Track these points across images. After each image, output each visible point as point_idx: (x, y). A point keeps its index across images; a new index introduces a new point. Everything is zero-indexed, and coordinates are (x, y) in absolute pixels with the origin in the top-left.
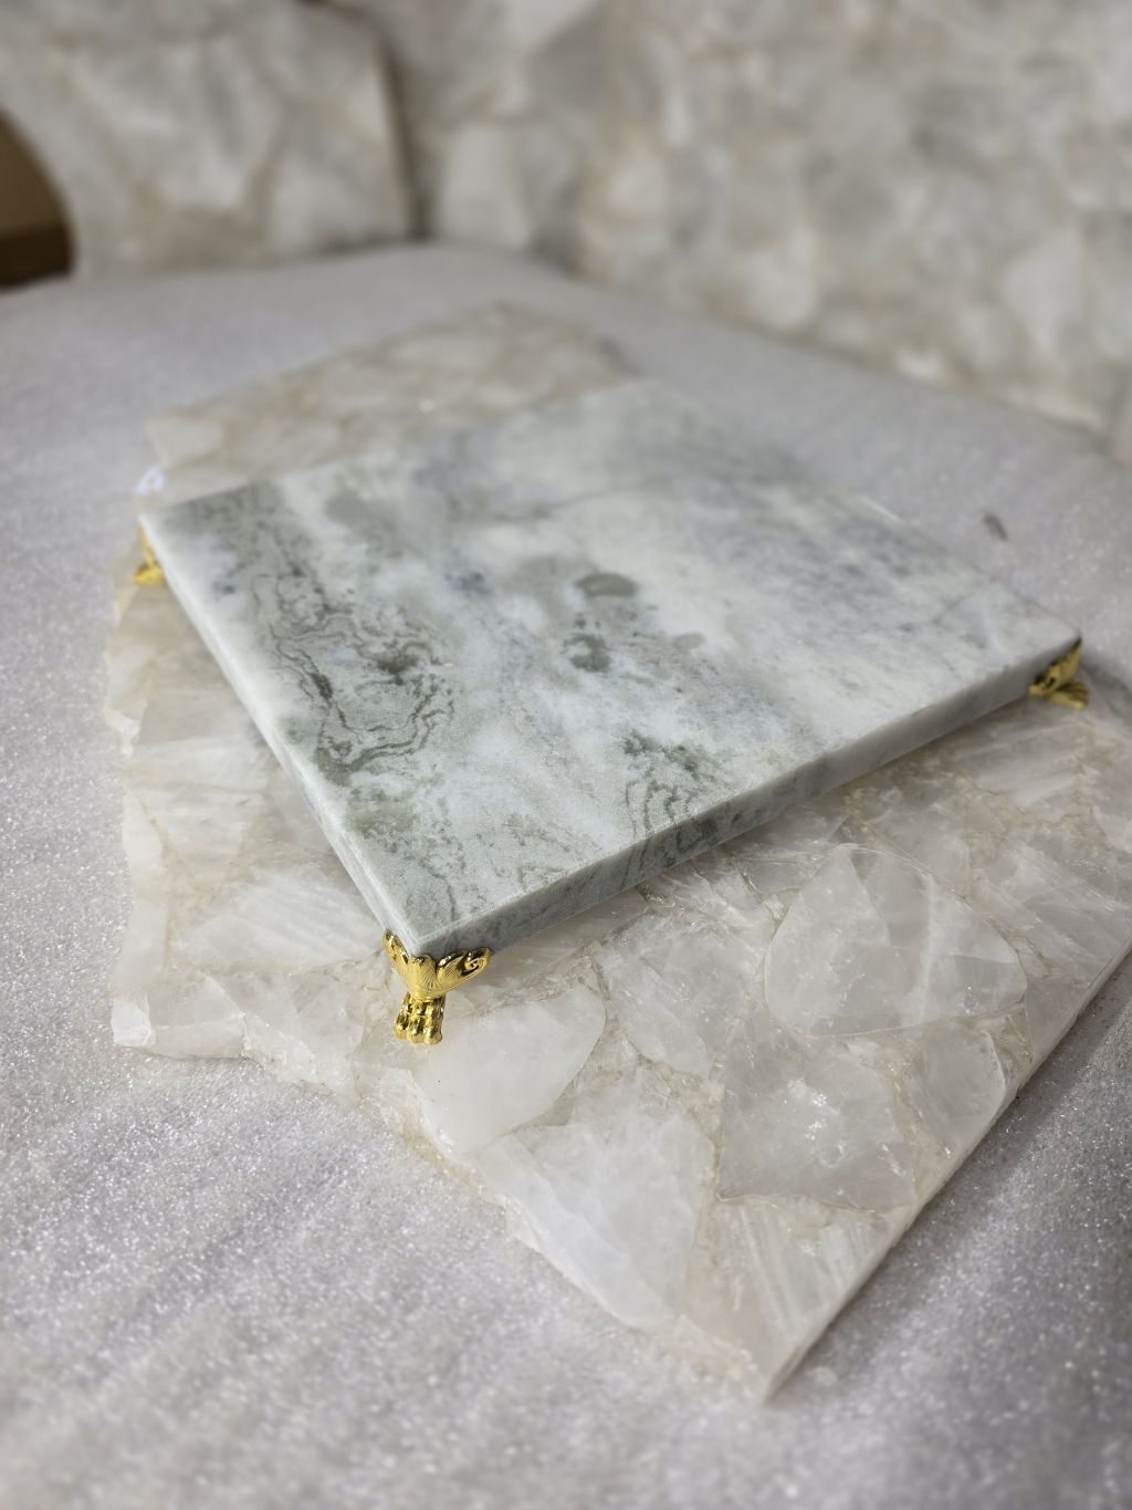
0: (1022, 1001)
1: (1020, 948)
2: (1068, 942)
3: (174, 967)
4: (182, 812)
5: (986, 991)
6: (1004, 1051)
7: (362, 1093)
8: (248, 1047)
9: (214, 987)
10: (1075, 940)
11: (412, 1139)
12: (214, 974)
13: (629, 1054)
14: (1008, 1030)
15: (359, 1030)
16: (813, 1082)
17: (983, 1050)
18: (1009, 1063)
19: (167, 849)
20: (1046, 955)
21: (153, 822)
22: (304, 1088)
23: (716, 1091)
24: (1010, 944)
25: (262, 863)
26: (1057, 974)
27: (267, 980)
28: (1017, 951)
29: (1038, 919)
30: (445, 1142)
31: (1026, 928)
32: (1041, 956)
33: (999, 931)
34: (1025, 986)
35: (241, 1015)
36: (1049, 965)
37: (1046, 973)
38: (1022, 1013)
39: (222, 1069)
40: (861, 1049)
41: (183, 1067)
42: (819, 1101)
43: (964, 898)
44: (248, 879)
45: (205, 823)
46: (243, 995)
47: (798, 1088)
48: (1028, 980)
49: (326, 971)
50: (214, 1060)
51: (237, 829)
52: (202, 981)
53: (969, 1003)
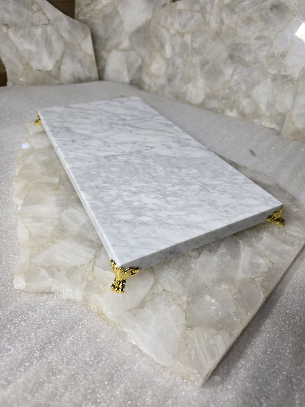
0: (267, 273)
1: (265, 259)
2: (278, 258)
3: (32, 266)
4: (35, 224)
5: (257, 270)
6: (263, 287)
7: (86, 302)
8: (53, 289)
9: (43, 272)
10: (280, 257)
11: (100, 314)
12: (43, 268)
13: (161, 289)
14: (263, 281)
15: (85, 283)
16: (211, 296)
17: (257, 287)
18: (264, 290)
19: (30, 234)
20: (272, 261)
21: (26, 227)
22: (69, 300)
23: (185, 298)
24: (263, 258)
25: (57, 238)
26: (275, 266)
27: (59, 270)
28: (265, 260)
29: (270, 252)
30: (109, 314)
31: (267, 254)
32: (271, 261)
33: (259, 255)
34: (267, 269)
35: (51, 279)
36: (273, 264)
37: (273, 266)
38: (267, 276)
39: (45, 295)
40: (224, 286)
41: (34, 295)
42: (213, 301)
43: (250, 246)
44: (54, 242)
45: (41, 227)
46: (52, 274)
47: (207, 298)
48: (268, 268)
49: (76, 267)
50: (43, 293)
51: (50, 229)
52: (40, 270)
53: (252, 274)
